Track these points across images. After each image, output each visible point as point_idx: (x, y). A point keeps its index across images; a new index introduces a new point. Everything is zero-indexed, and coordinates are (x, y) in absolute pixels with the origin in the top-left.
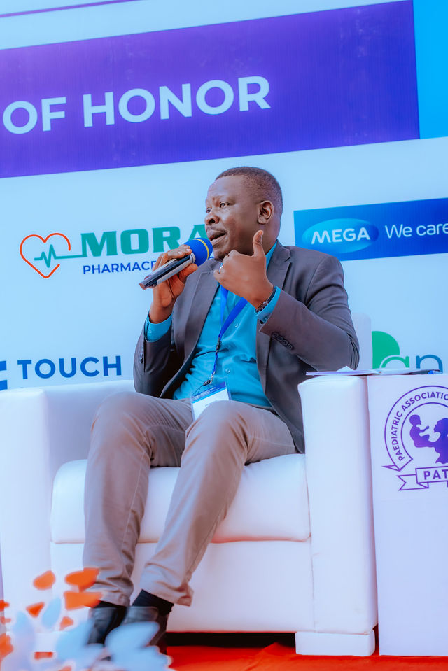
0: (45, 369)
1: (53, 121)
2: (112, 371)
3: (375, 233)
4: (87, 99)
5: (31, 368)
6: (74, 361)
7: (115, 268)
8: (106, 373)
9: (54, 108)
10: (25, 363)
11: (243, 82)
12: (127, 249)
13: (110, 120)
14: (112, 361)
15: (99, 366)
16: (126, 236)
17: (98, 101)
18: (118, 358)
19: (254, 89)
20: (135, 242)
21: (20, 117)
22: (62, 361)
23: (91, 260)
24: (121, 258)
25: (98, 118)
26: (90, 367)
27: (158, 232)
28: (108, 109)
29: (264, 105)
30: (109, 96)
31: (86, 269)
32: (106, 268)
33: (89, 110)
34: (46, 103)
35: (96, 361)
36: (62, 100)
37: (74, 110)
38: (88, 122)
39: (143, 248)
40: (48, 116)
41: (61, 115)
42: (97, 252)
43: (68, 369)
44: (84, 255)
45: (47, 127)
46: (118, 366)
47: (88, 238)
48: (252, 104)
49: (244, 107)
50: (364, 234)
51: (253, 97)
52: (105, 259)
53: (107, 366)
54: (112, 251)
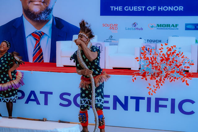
0: (151, 41)
1: (154, 10)
2: (160, 42)
3: (195, 27)
4: (159, 7)
5: (149, 41)
7: (161, 29)
9: (154, 8)
10: (148, 40)
11: (180, 7)
12: (163, 26)
13: (162, 10)
14: (160, 41)
15: (158, 41)
16: (163, 25)
17: (160, 7)
19: (181, 8)
20: (164, 26)
21: (149, 9)
23: (158, 28)
24: (162, 28)
25: (160, 10)
26: (157, 41)
27: (167, 25)
28: (162, 9)
29: (182, 10)
30: (162, 7)
34: (153, 7)
36: (156, 7)
37: (157, 8)
38: (159, 10)
39: (165, 27)
40: (153, 9)
41: (155, 9)
42: (159, 27)
43: (154, 41)
44: (157, 27)
45: (153, 10)
46: (161, 41)
47: (158, 25)
48: (181, 10)
49: (180, 10)
50: (194, 27)
51: (181, 9)
52: (160, 28)
53: (159, 41)
54: (161, 27)
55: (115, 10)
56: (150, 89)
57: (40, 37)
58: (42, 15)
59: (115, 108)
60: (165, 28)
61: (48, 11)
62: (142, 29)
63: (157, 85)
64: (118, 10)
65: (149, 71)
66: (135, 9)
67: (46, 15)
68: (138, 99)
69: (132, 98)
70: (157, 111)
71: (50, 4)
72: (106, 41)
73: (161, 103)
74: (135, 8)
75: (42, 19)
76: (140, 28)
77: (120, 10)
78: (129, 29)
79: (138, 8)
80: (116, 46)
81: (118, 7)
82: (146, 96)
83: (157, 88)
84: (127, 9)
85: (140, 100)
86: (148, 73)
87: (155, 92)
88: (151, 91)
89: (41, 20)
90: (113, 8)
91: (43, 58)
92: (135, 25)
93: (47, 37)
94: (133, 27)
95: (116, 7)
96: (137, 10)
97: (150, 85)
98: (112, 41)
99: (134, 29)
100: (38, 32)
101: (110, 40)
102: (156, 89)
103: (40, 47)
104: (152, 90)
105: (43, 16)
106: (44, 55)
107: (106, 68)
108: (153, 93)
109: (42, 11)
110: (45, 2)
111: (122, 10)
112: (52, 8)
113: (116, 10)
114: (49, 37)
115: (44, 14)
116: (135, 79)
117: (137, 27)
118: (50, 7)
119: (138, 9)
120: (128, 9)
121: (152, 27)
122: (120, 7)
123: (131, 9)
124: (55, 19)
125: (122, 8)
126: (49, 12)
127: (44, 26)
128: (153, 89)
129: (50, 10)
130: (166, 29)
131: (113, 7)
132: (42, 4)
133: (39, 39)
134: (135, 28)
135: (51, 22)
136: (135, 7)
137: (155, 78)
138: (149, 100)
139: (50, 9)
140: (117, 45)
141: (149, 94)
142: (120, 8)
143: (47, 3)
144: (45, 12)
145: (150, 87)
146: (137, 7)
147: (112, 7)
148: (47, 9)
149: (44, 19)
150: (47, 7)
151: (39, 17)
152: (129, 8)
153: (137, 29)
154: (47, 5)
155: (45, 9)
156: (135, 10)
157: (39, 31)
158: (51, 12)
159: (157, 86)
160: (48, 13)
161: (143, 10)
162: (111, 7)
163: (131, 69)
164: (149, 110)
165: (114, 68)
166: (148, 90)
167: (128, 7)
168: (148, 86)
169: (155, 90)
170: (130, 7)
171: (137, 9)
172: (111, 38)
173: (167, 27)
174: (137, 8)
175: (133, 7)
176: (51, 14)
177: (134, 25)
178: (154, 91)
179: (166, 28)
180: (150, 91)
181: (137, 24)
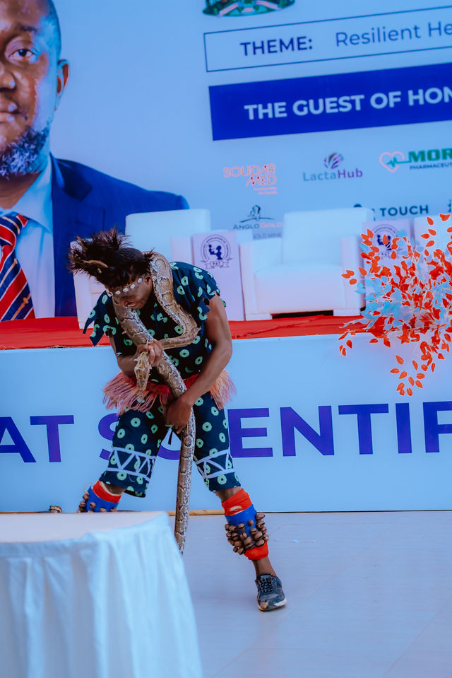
0: (393, 212)
1: (395, 103)
2: (424, 212)
4: (410, 93)
5: (386, 212)
6: (406, 209)
7: (425, 167)
8: (421, 212)
9: (395, 97)
10: (383, 210)
12: (430, 158)
13: (421, 102)
15: (418, 210)
16: (430, 153)
17: (416, 93)
18: (427, 207)
20: (434, 155)
21: (379, 101)
22: (400, 209)
23: (413, 163)
24: (427, 162)
25: (416, 101)
26: (414, 210)
27: (444, 151)
28: (420, 97)
30: (421, 92)
31: (411, 168)
32: (421, 167)
33: (411, 98)
34: (391, 94)
35: (416, 207)
36: (399, 93)
37: (405, 97)
38: (411, 103)
39: (438, 157)
40: (392, 101)
41: (398, 100)
42: (416, 159)
43: (403, 211)
44: (410, 161)
45: (392, 105)
46: (427, 209)
47: (412, 154)
52: (420, 163)
53: (421, 210)
54: (423, 159)
55: (261, 116)
56: (403, 375)
57: (16, 232)
58: (16, 156)
59: (289, 449)
60: (436, 162)
61: (35, 141)
62: (359, 173)
63: (424, 358)
64: (270, 116)
65: (395, 315)
66: (332, 108)
67: (29, 157)
68: (364, 413)
69: (344, 410)
70: (432, 446)
71: (37, 115)
72: (242, 224)
73: (444, 418)
74: (328, 105)
75: (15, 170)
76: (351, 169)
77: (278, 115)
78: (314, 177)
79: (341, 102)
80: (276, 240)
81: (270, 105)
82: (392, 399)
83: (425, 368)
84: (301, 108)
85: (371, 414)
86: (391, 319)
87: (419, 385)
88: (406, 381)
89: (11, 176)
90: (256, 111)
91: (30, 305)
92: (333, 160)
93: (38, 231)
94: (330, 171)
95: (265, 107)
96: (336, 111)
97: (400, 360)
98: (261, 223)
99: (333, 176)
100: (9, 216)
101: (253, 222)
102: (423, 372)
103: (17, 267)
104: (408, 376)
105: (18, 161)
106: (32, 294)
107: (247, 320)
108: (415, 388)
109: (14, 143)
110: (20, 110)
111: (285, 115)
112: (47, 131)
113: (266, 115)
114: (44, 229)
115: (22, 154)
116: (350, 344)
117: (341, 167)
118: (38, 127)
119: (339, 106)
120: (306, 109)
121: (393, 163)
122: (277, 105)
123: (316, 107)
124: (60, 165)
125: (283, 109)
126: (37, 145)
127: (25, 192)
128: (412, 373)
129: (40, 138)
130: (442, 165)
131: (255, 106)
132: (11, 119)
133: (12, 240)
134: (335, 171)
135: (46, 178)
136: (328, 100)
137: (418, 336)
138: (403, 410)
139: (38, 134)
140: (279, 235)
141: (402, 393)
142: (277, 110)
143: (28, 115)
144: (23, 146)
145: (401, 369)
146: (335, 99)
147: (250, 108)
148: (29, 135)
149: (21, 170)
150: (28, 128)
151: (6, 163)
152: (308, 105)
153: (342, 176)
154: (27, 123)
155: (22, 135)
156: (329, 111)
157: (8, 212)
158: (42, 145)
159: (425, 362)
160: (33, 147)
161: (358, 107)
162: (246, 107)
163: (335, 314)
164: (404, 445)
165: (276, 317)
166: (396, 380)
167: (304, 103)
168: (396, 365)
169: (421, 376)
170: (311, 102)
171: (335, 105)
172: (257, 215)
173: (444, 157)
174: (337, 102)
175: (321, 101)
176: (44, 151)
177: (332, 163)
178: (415, 379)
179: (441, 161)
180: (403, 381)
181: (342, 159)
